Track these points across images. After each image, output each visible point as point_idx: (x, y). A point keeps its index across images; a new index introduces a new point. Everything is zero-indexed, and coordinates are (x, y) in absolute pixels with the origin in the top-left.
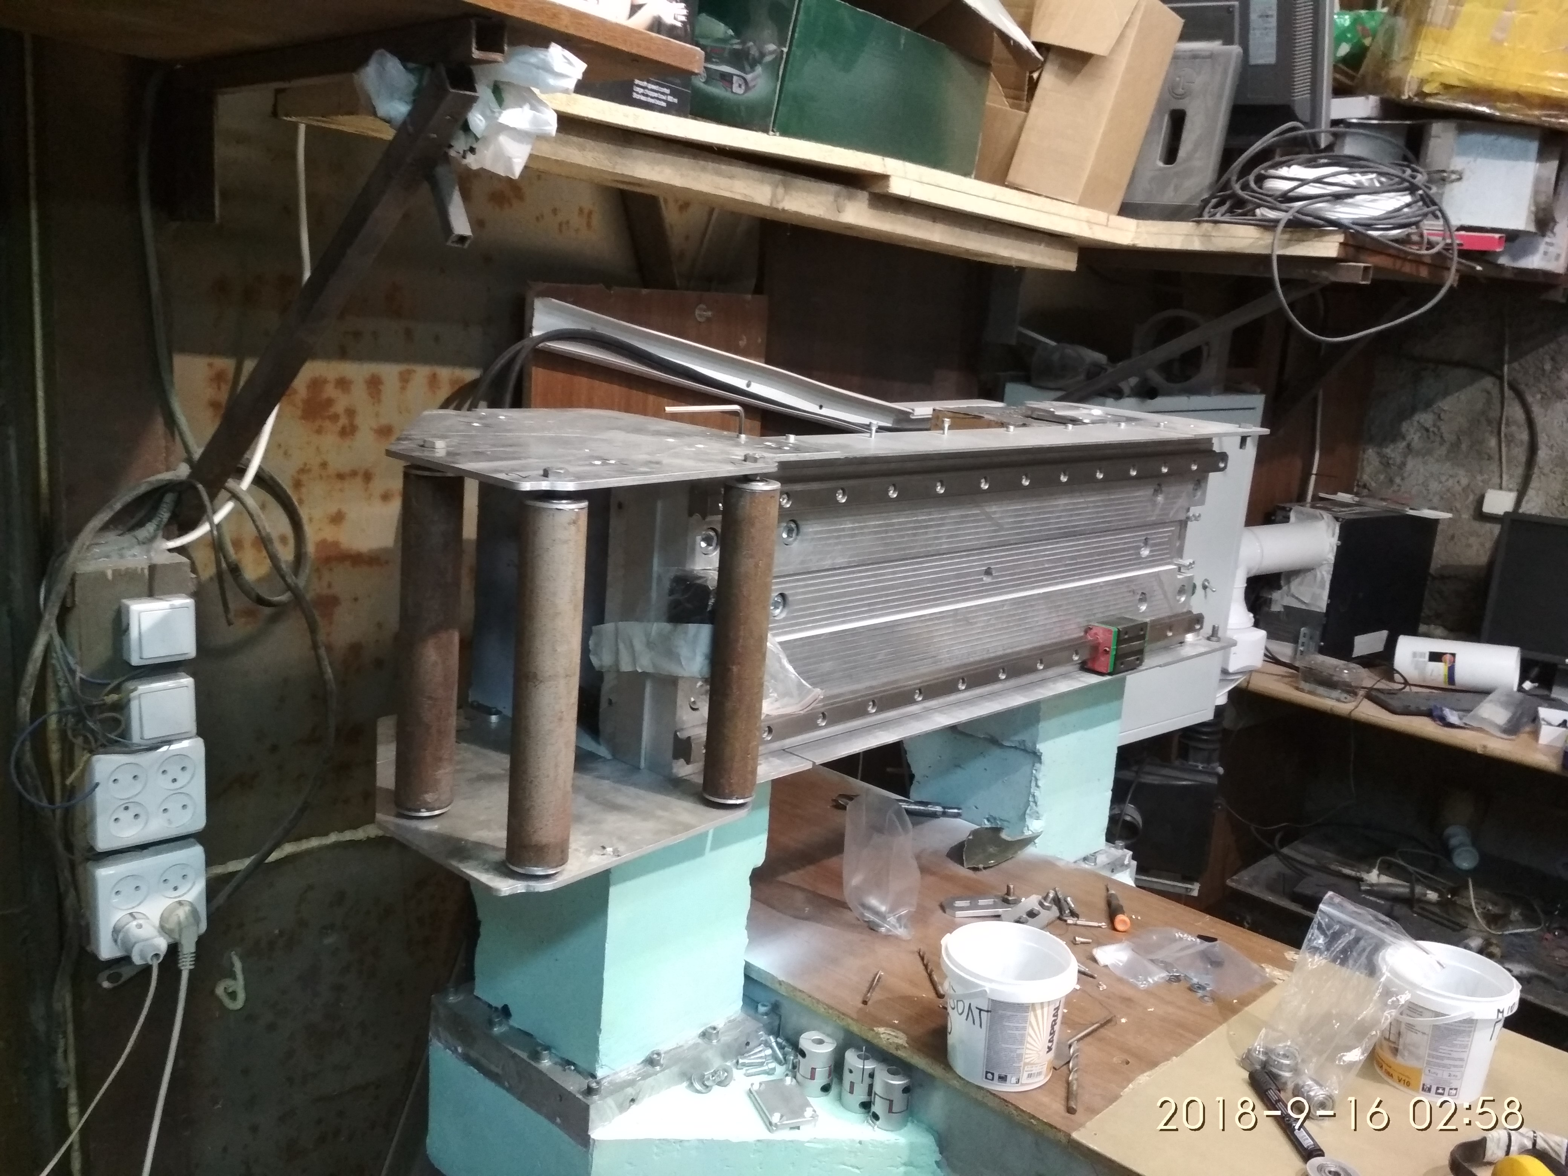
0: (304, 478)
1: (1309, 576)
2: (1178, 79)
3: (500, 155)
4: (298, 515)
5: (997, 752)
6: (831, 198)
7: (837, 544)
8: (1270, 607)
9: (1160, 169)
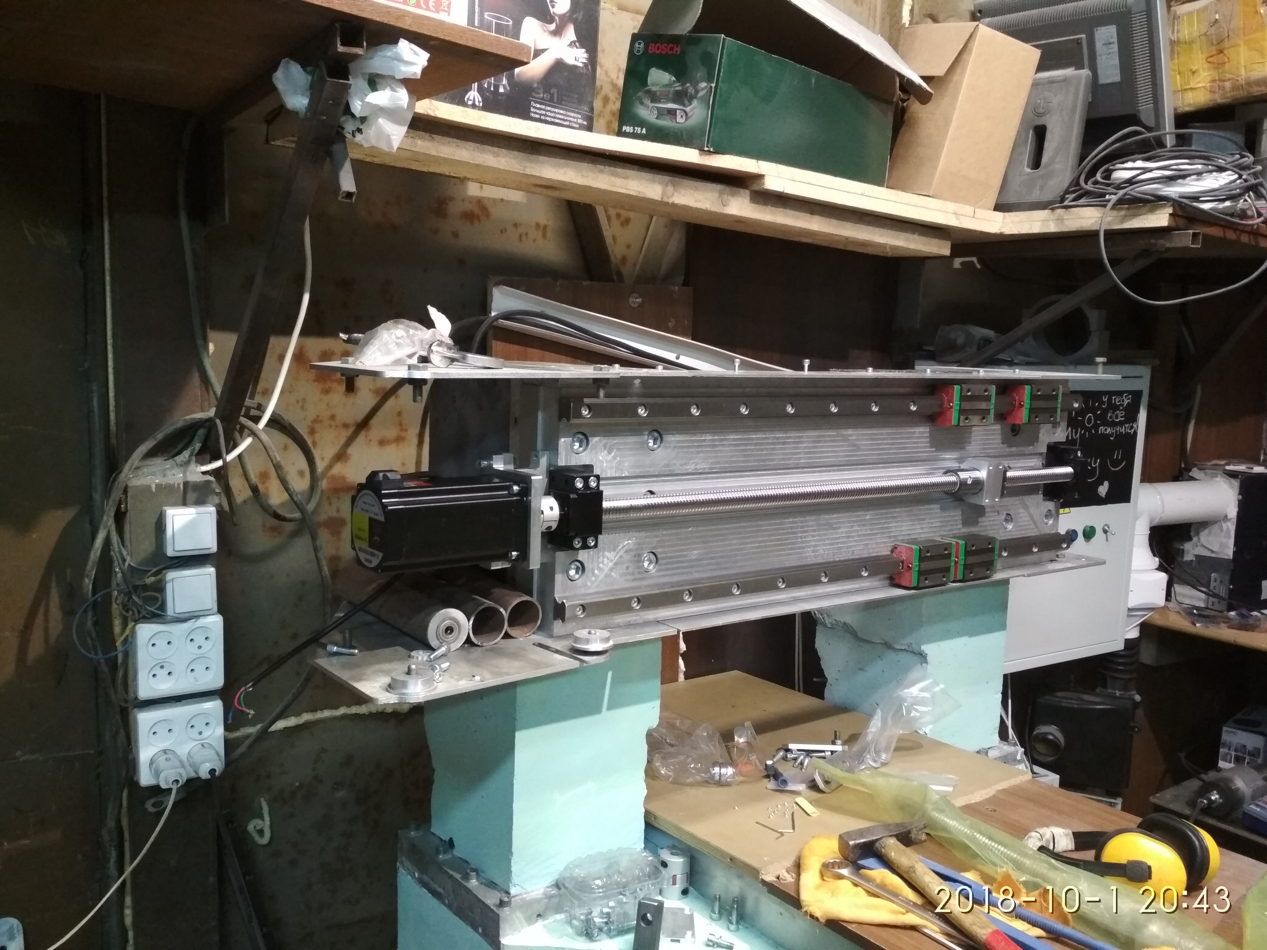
0: (317, 426)
1: (1215, 528)
2: (1039, 101)
3: (381, 133)
4: (312, 454)
5: (891, 656)
6: (717, 195)
7: (698, 452)
8: (1183, 557)
9: (1028, 174)
